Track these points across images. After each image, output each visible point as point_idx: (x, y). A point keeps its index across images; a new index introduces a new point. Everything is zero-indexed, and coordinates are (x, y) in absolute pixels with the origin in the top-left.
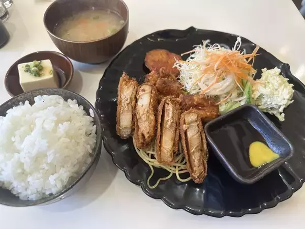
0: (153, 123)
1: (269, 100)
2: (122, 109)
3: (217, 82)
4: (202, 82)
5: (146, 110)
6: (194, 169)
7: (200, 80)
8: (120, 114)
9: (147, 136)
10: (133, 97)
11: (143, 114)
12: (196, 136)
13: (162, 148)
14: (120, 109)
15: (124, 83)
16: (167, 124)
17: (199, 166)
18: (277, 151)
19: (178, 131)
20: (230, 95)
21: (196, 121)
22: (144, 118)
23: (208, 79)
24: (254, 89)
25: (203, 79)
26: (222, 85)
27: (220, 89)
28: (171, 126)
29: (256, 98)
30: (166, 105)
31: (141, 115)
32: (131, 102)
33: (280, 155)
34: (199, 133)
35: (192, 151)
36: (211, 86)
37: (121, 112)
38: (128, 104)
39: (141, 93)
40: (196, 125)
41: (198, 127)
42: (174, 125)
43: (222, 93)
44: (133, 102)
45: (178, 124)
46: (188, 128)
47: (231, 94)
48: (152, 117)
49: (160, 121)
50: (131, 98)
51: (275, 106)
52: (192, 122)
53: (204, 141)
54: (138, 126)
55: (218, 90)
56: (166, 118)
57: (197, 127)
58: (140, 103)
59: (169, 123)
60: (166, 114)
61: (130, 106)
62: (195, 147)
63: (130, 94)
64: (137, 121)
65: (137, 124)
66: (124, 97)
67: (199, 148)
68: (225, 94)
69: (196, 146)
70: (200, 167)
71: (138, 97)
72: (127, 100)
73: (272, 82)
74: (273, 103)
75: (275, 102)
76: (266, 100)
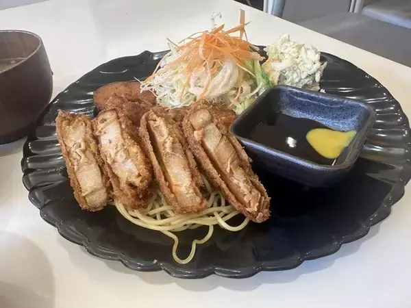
0: (140, 157)
1: (295, 75)
2: (76, 164)
3: (213, 75)
5: (119, 144)
6: (246, 199)
8: (75, 173)
9: (137, 182)
10: (88, 136)
11: (117, 152)
12: (222, 144)
13: (174, 188)
14: (73, 165)
15: (64, 123)
16: (165, 148)
17: (250, 192)
19: (189, 154)
20: (240, 90)
21: (211, 121)
22: (120, 157)
23: (199, 79)
25: (192, 81)
26: (223, 77)
27: (222, 84)
28: (173, 149)
29: (276, 82)
30: (151, 123)
31: (113, 156)
32: (88, 146)
34: (225, 137)
35: (228, 170)
36: (208, 85)
37: (76, 167)
38: (84, 152)
39: (100, 126)
40: (214, 126)
41: (219, 128)
42: (178, 145)
43: (227, 89)
44: (93, 145)
45: (184, 142)
46: (204, 135)
47: (242, 89)
48: (135, 149)
49: (150, 147)
50: (85, 141)
52: (205, 124)
53: (239, 147)
54: (115, 176)
55: (220, 87)
56: (160, 140)
57: (217, 130)
58: (104, 140)
59: (168, 145)
60: (156, 134)
61: (87, 152)
62: (229, 163)
63: (82, 136)
64: (111, 168)
65: (113, 173)
66: (73, 143)
67: (236, 162)
68: (232, 89)
69: (230, 160)
70: (253, 193)
71: (97, 133)
72: (80, 147)
73: (286, 51)
74: (303, 77)
75: (305, 73)
76: (291, 77)
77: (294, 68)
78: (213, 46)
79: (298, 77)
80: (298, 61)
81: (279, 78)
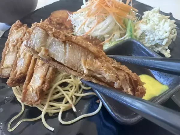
1: (151, 36)
3: (99, 23)
4: (86, 25)
7: (84, 24)
10: (20, 39)
18: (165, 83)
20: (112, 35)
23: (91, 23)
24: (136, 28)
25: (87, 23)
26: (103, 25)
27: (101, 29)
29: (138, 36)
33: (169, 86)
36: (93, 28)
38: (14, 46)
47: (114, 35)
50: (17, 40)
51: (158, 42)
55: (100, 30)
61: (16, 47)
63: (18, 37)
68: (107, 34)
73: (153, 18)
74: (156, 39)
75: (158, 37)
76: (149, 36)
77: (152, 31)
78: (103, 6)
79: (153, 37)
80: (156, 27)
81: (142, 34)
